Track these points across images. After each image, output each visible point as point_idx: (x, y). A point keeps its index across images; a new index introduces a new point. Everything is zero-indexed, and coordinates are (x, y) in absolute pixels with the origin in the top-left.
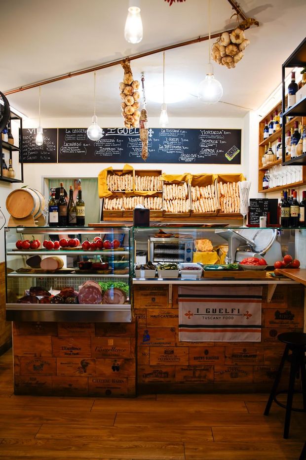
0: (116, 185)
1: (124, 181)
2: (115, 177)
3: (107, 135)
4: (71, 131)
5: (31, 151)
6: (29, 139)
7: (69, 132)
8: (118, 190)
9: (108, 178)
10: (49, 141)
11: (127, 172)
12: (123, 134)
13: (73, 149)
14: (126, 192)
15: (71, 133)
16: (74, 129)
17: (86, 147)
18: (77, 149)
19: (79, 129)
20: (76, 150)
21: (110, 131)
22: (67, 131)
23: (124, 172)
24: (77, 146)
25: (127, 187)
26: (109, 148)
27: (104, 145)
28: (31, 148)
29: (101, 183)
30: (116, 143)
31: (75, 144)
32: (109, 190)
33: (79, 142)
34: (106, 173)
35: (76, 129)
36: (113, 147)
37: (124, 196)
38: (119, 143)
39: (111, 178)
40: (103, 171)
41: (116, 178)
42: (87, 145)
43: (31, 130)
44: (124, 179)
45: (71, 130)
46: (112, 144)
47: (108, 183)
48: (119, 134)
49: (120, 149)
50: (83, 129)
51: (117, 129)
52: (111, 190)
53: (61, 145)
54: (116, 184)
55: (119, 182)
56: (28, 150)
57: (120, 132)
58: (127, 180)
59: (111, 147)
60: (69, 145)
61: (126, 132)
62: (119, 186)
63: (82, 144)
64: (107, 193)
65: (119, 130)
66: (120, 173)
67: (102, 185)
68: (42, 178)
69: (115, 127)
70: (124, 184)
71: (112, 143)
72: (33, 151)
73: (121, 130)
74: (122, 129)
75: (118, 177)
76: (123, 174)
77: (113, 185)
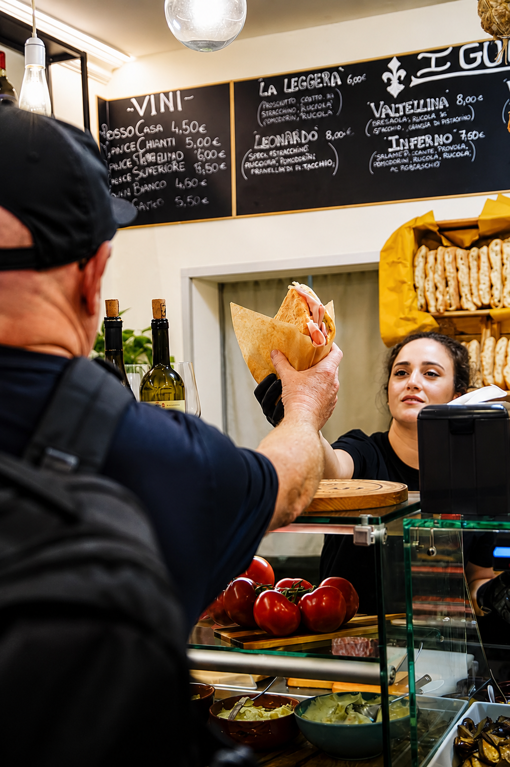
0: (452, 289)
1: (484, 265)
2: (446, 254)
3: (415, 82)
4: (280, 88)
5: (143, 181)
6: (135, 138)
7: (272, 90)
8: (460, 309)
9: (420, 261)
10: (203, 136)
11: (498, 227)
12: (482, 66)
13: (286, 157)
14: (493, 312)
15: (281, 95)
16: (290, 76)
17: (336, 142)
18: (301, 154)
19: (306, 73)
20: (297, 160)
21: (426, 62)
22: (266, 89)
23: (483, 229)
24: (301, 145)
25: (496, 293)
26: (428, 139)
27: (405, 125)
28: (142, 168)
29: (392, 284)
30: (453, 110)
31: (294, 138)
32: (426, 308)
33: (307, 125)
34: (410, 237)
35: (298, 75)
36: (441, 130)
37: (486, 333)
38: (465, 110)
39: (431, 259)
40: (397, 236)
41: (449, 259)
42: (339, 135)
43: (140, 100)
44: (484, 258)
45: (277, 81)
46: (438, 118)
47: (420, 283)
48: (467, 70)
49: (473, 135)
50: (321, 71)
51: (456, 49)
52: (432, 309)
53: (246, 144)
54: (452, 283)
55: (463, 276)
56: (134, 176)
57: (469, 61)
58: (496, 261)
59: (432, 131)
60: (272, 142)
61: (492, 58)
62: (465, 290)
63: (322, 134)
64: (414, 320)
65: (467, 52)
66: (468, 237)
67: (392, 290)
68: (182, 277)
69: (448, 40)
70: (484, 280)
71: (437, 112)
72: (150, 179)
73: (474, 50)
74: (480, 48)
75: (460, 252)
76: (483, 241)
77: (441, 287)
